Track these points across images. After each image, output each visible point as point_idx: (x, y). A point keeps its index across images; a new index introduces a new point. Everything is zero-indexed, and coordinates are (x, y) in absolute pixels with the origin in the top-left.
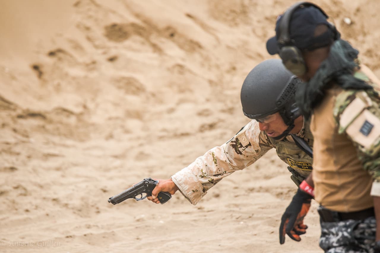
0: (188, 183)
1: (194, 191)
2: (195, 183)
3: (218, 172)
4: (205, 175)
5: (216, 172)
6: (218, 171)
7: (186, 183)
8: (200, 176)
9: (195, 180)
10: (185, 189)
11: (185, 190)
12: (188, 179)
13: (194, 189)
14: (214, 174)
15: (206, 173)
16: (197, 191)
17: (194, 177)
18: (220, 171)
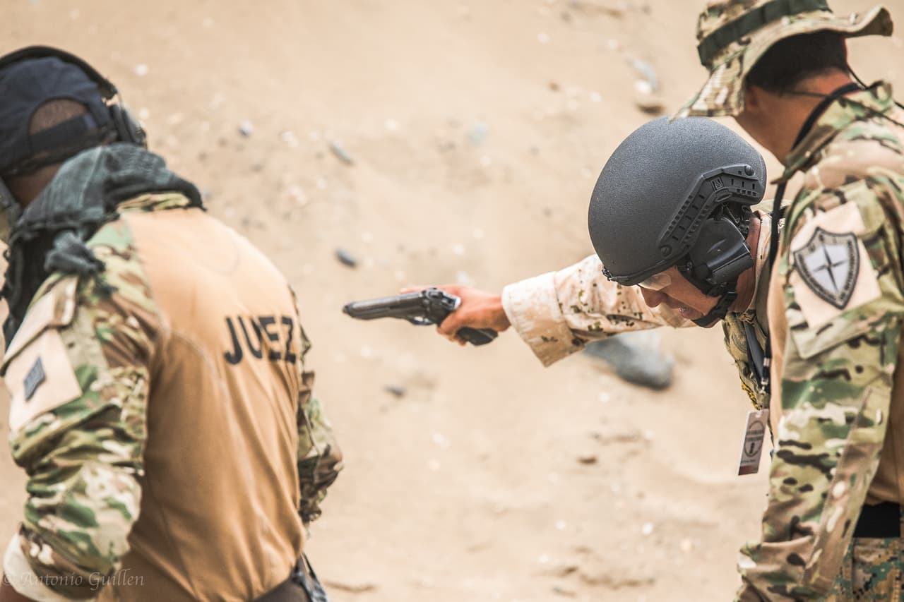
0: (535, 317)
1: (545, 339)
2: (552, 324)
3: (619, 311)
4: (585, 309)
5: (613, 309)
6: (621, 309)
7: (530, 315)
8: (572, 307)
9: (555, 315)
10: (525, 328)
11: (525, 330)
12: (537, 308)
13: (549, 334)
14: (609, 312)
15: (586, 305)
16: (554, 340)
17: (555, 306)
18: (624, 308)
